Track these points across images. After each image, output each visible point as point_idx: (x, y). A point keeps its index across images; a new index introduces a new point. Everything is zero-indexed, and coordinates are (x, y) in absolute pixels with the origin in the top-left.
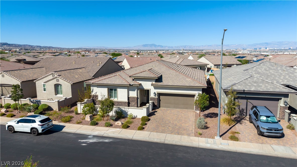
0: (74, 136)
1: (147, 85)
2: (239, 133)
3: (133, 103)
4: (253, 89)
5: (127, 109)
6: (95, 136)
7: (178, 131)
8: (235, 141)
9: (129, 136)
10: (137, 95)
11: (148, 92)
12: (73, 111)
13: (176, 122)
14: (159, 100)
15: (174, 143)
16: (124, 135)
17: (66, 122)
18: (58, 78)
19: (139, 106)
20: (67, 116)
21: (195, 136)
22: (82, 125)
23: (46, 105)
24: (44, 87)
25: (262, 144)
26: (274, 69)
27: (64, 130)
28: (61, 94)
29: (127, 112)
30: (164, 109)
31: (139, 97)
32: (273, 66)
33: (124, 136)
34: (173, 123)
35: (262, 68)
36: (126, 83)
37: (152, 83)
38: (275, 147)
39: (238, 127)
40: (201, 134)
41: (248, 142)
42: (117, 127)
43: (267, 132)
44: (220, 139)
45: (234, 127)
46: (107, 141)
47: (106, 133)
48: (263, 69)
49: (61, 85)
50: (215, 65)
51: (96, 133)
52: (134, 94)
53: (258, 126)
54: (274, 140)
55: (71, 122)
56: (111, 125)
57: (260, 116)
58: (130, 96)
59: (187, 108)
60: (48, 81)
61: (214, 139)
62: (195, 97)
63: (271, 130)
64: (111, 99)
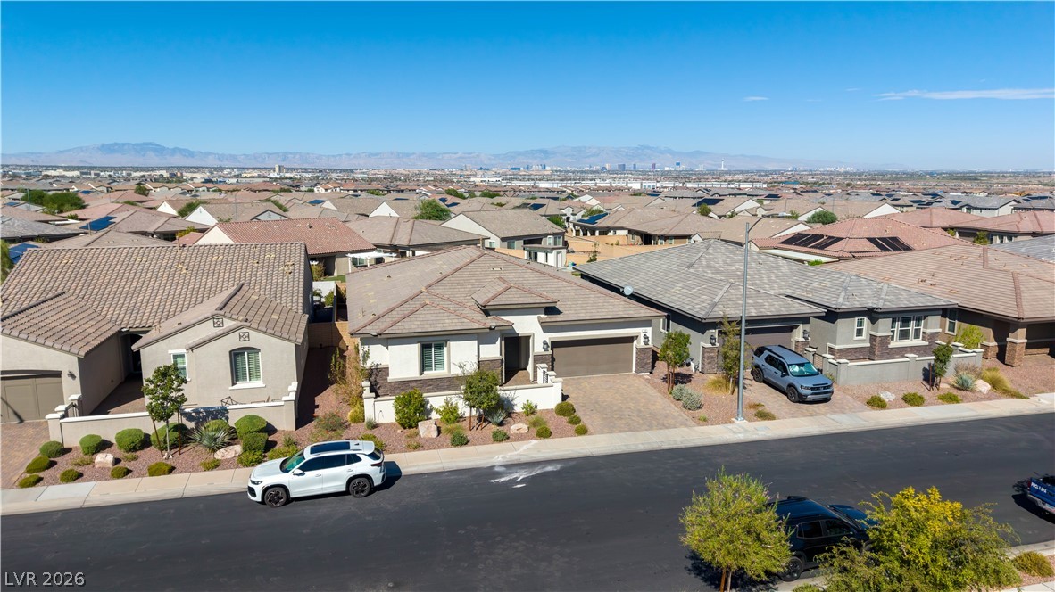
0: (462, 477)
2: (761, 405)
5: (513, 392)
6: (509, 466)
8: (771, 419)
9: (579, 451)
10: (500, 354)
11: (526, 341)
13: (632, 404)
15: (682, 445)
16: (565, 451)
18: (245, 330)
19: (504, 381)
21: (699, 425)
22: (432, 451)
23: (256, 417)
25: (812, 416)
26: (739, 261)
27: (405, 470)
28: (251, 379)
29: (511, 399)
31: (503, 358)
32: (735, 254)
34: (630, 408)
35: (715, 258)
37: (539, 318)
38: (833, 417)
39: (749, 394)
40: (704, 420)
41: (790, 418)
42: (521, 438)
43: (812, 394)
44: (745, 421)
45: (742, 394)
47: (522, 455)
48: (720, 261)
49: (253, 350)
50: (503, 239)
53: (791, 386)
55: (389, 449)
56: (506, 437)
57: (788, 365)
58: (483, 357)
59: (616, 371)
60: (205, 343)
61: (733, 422)
62: (635, 342)
63: (818, 389)
64: (425, 372)
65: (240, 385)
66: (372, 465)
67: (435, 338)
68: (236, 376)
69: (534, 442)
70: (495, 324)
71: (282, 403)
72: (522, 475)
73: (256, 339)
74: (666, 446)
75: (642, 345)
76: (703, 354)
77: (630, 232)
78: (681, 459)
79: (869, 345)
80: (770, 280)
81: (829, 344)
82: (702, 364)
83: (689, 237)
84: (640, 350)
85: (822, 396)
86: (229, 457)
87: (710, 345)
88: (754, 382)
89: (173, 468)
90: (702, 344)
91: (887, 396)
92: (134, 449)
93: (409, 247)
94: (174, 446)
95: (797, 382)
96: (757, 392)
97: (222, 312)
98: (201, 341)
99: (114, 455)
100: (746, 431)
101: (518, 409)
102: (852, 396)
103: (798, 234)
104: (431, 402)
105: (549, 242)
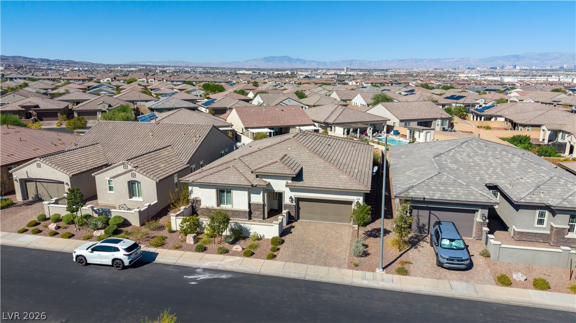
0: (176, 270)
1: (279, 186)
2: (411, 263)
3: (257, 213)
4: (437, 196)
5: (249, 225)
6: (206, 270)
7: (325, 261)
8: (403, 275)
9: (254, 269)
10: (264, 201)
11: (280, 195)
12: (163, 227)
13: (323, 245)
14: (298, 208)
15: (318, 279)
16: (248, 267)
17: (157, 246)
18: (134, 172)
19: (266, 217)
20: (155, 235)
21: (349, 268)
22: (183, 252)
23: (120, 217)
24: (109, 184)
25: (439, 279)
27: (158, 260)
28: (139, 197)
29: (248, 229)
30: (305, 222)
31: (266, 203)
33: (248, 269)
34: (318, 248)
36: (246, 183)
37: (287, 183)
38: (455, 283)
39: (413, 253)
40: (357, 265)
41: (419, 277)
44: (383, 272)
45: (407, 253)
46: (225, 278)
47: (221, 265)
48: (465, 154)
49: (138, 183)
50: (401, 121)
51: (207, 265)
52: (258, 199)
54: (456, 274)
55: (165, 246)
56: (226, 252)
57: (442, 239)
58: (252, 201)
59: (340, 221)
60: (117, 176)
61: (374, 272)
62: (352, 205)
63: (453, 260)
64: (221, 205)
65: (134, 199)
66: (124, 255)
67: (226, 188)
68: (132, 194)
69: (237, 258)
70: (256, 183)
71: (134, 212)
72: (203, 277)
73: (139, 177)
74: (308, 278)
77: (506, 120)
79: (549, 233)
81: (513, 227)
83: (539, 126)
86: (97, 235)
93: (333, 124)
97: (127, 162)
98: (115, 175)
105: (438, 125)
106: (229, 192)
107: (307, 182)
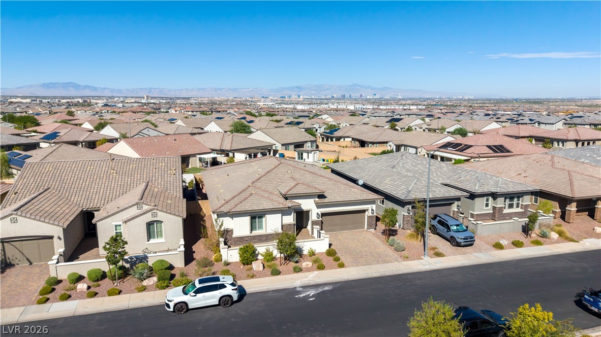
0: (280, 294)
2: (437, 248)
5: (302, 243)
6: (305, 287)
7: (382, 259)
8: (443, 257)
10: (294, 221)
13: (367, 249)
14: (322, 223)
15: (395, 273)
16: (335, 277)
18: (155, 211)
21: (404, 260)
22: (261, 279)
24: (116, 230)
26: (420, 164)
29: (301, 247)
32: (417, 160)
34: (366, 251)
35: (407, 162)
36: (278, 205)
37: (315, 201)
39: (430, 242)
40: (407, 257)
41: (452, 255)
42: (309, 270)
43: (464, 242)
44: (427, 258)
45: (426, 241)
48: (410, 164)
49: (159, 222)
50: (283, 145)
53: (452, 237)
57: (451, 226)
58: (285, 222)
59: (356, 228)
60: (133, 219)
61: (423, 259)
62: (367, 212)
63: (467, 239)
64: (253, 232)
65: (152, 241)
67: (258, 213)
68: (150, 236)
69: (316, 272)
70: (291, 205)
71: (178, 252)
72: (312, 292)
73: (161, 216)
74: (388, 274)
75: (370, 214)
76: (403, 219)
77: (353, 139)
78: (397, 282)
79: (492, 212)
80: (437, 175)
81: (471, 212)
82: (403, 224)
84: (369, 217)
85: (469, 242)
86: (151, 284)
87: (407, 214)
88: (431, 234)
89: (121, 291)
90: (403, 213)
91: (504, 242)
92: (98, 280)
93: (231, 151)
94: (119, 278)
95: (456, 235)
96: (433, 240)
97: (142, 201)
98: (131, 218)
99: (87, 284)
100: (430, 264)
101: (305, 252)
102: (485, 242)
103: (448, 143)
104: (258, 250)
105: (309, 147)
106: (261, 217)
107: (330, 198)
